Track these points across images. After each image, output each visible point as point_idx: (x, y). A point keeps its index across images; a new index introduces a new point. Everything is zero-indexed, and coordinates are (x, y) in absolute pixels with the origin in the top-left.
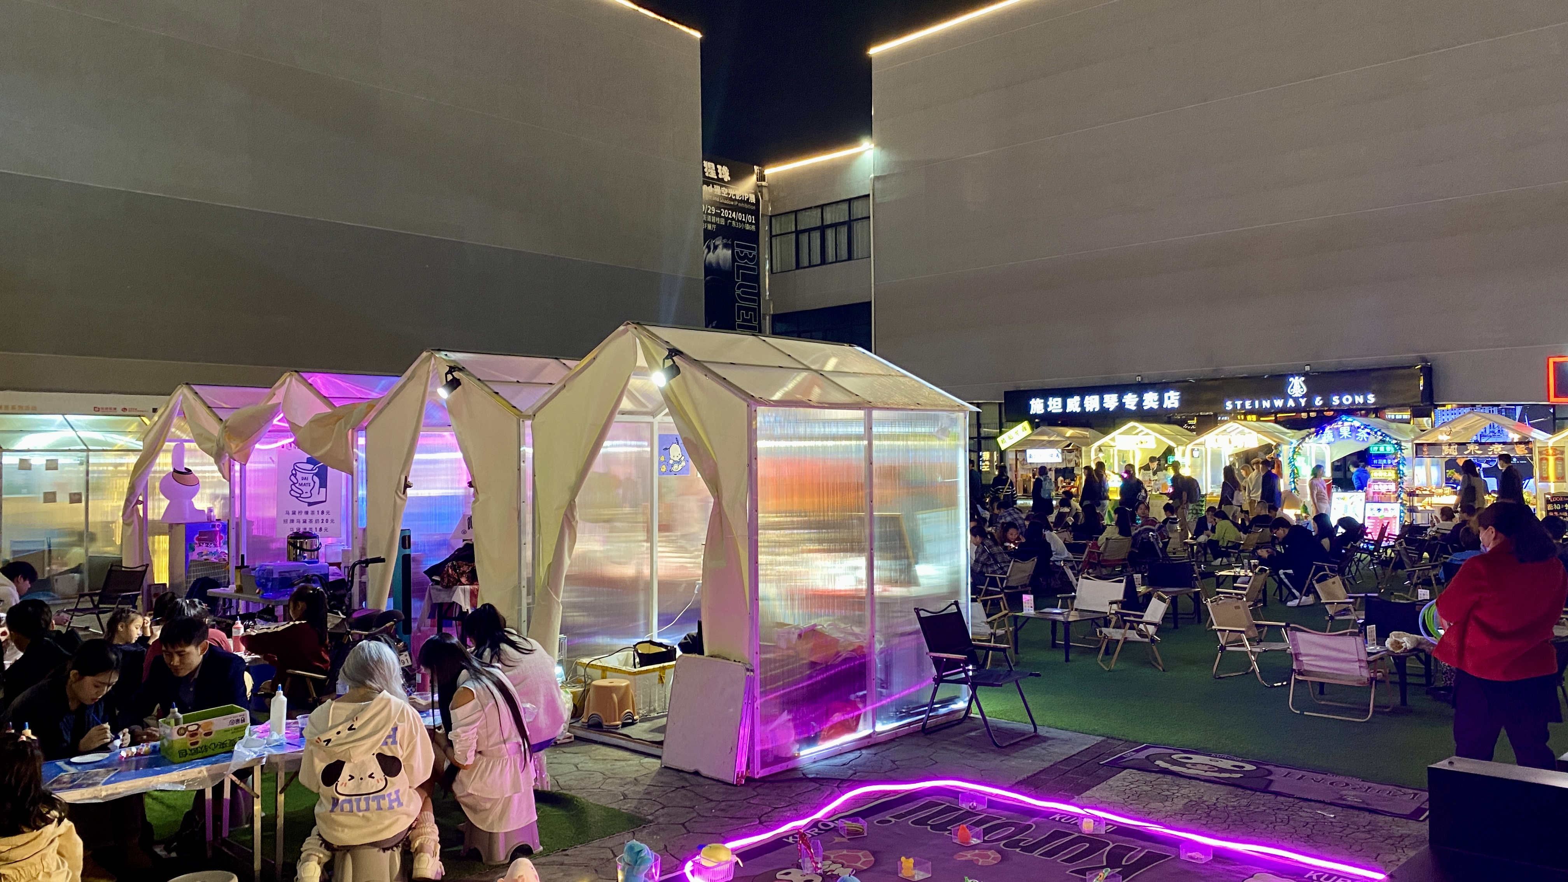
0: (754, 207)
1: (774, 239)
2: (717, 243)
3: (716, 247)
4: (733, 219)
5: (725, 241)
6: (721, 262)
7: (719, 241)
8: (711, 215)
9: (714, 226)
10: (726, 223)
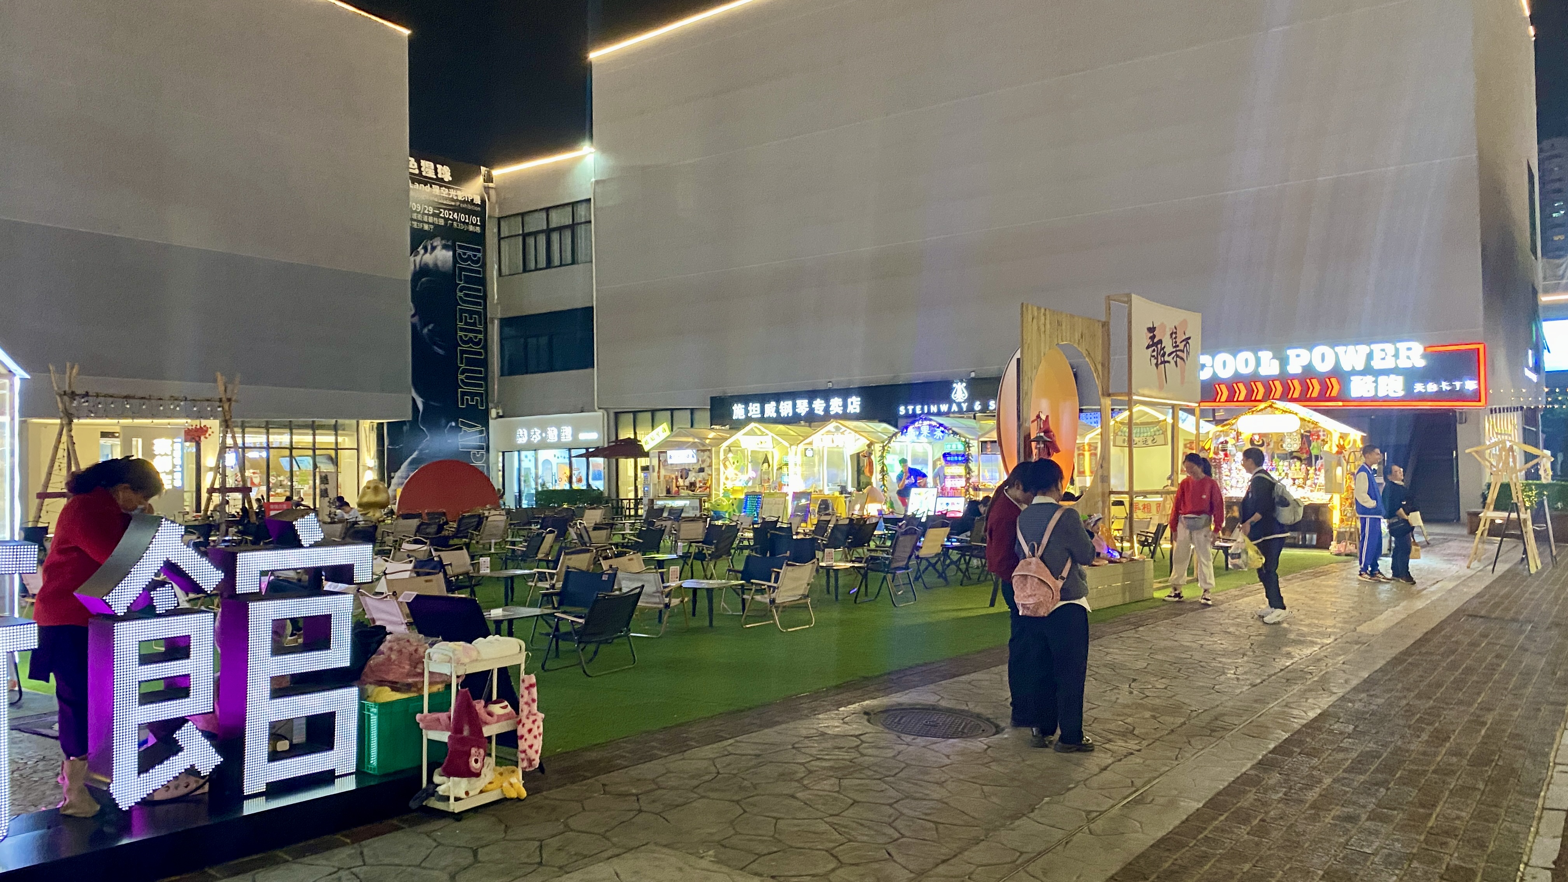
0: (479, 209)
1: (502, 242)
2: (435, 244)
3: (434, 248)
4: (454, 220)
5: (443, 242)
6: (439, 264)
7: (437, 242)
8: (428, 215)
9: (432, 227)
10: (446, 224)
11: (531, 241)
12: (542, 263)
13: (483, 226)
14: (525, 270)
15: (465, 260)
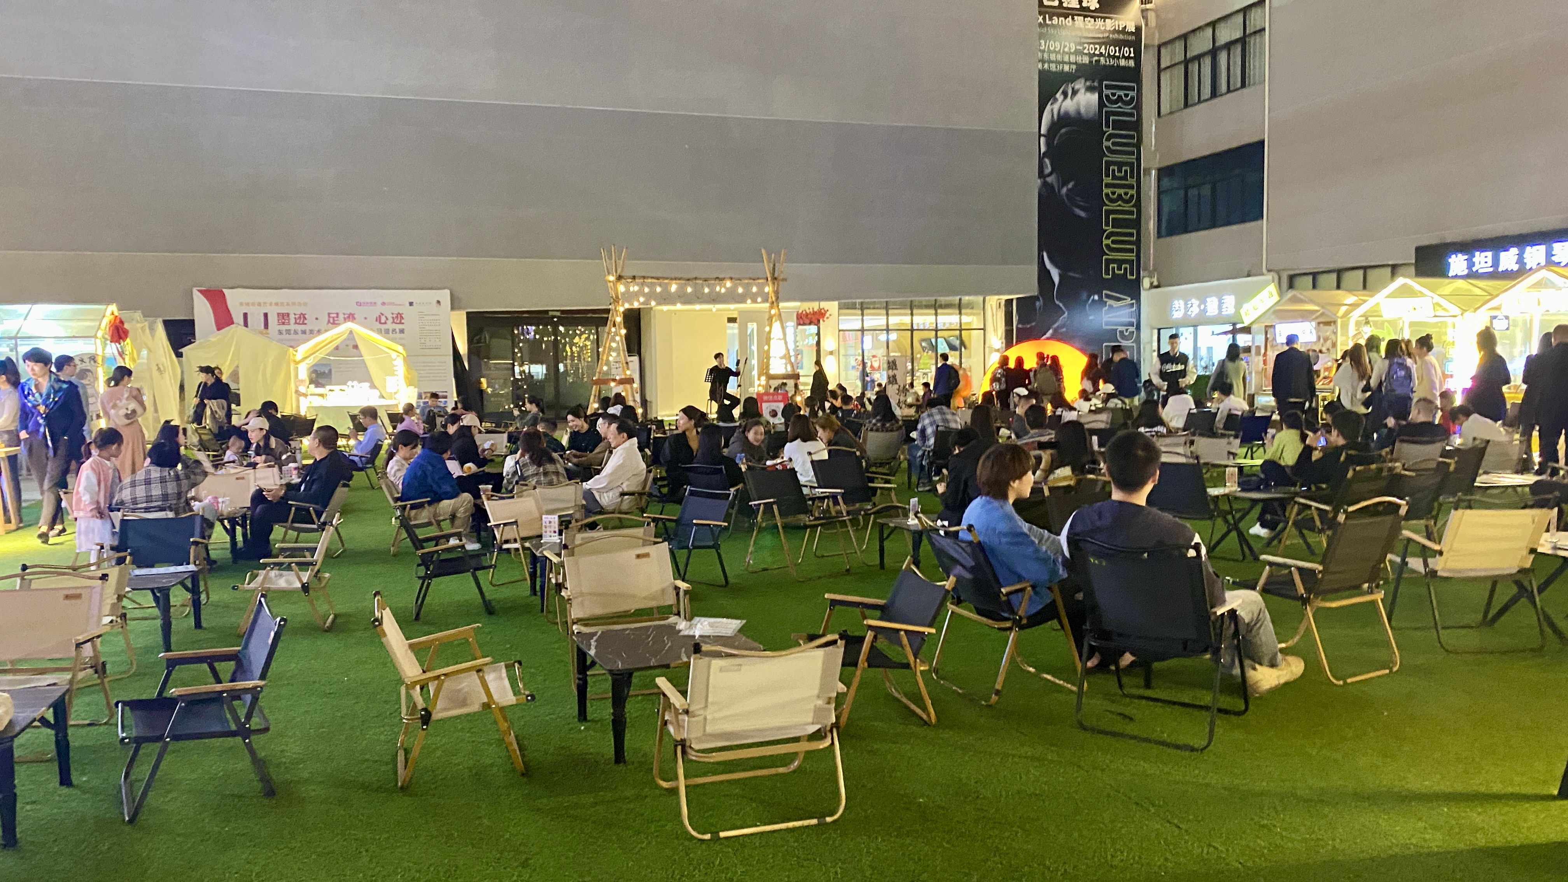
0: (1134, 38)
1: (1162, 74)
4: (1101, 54)
6: (1083, 110)
8: (1070, 54)
9: (1074, 67)
10: (1091, 62)
11: (1194, 68)
12: (1207, 91)
13: (1137, 58)
14: (1186, 105)
15: (1116, 102)
